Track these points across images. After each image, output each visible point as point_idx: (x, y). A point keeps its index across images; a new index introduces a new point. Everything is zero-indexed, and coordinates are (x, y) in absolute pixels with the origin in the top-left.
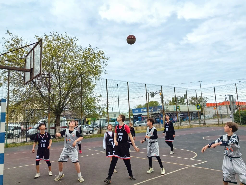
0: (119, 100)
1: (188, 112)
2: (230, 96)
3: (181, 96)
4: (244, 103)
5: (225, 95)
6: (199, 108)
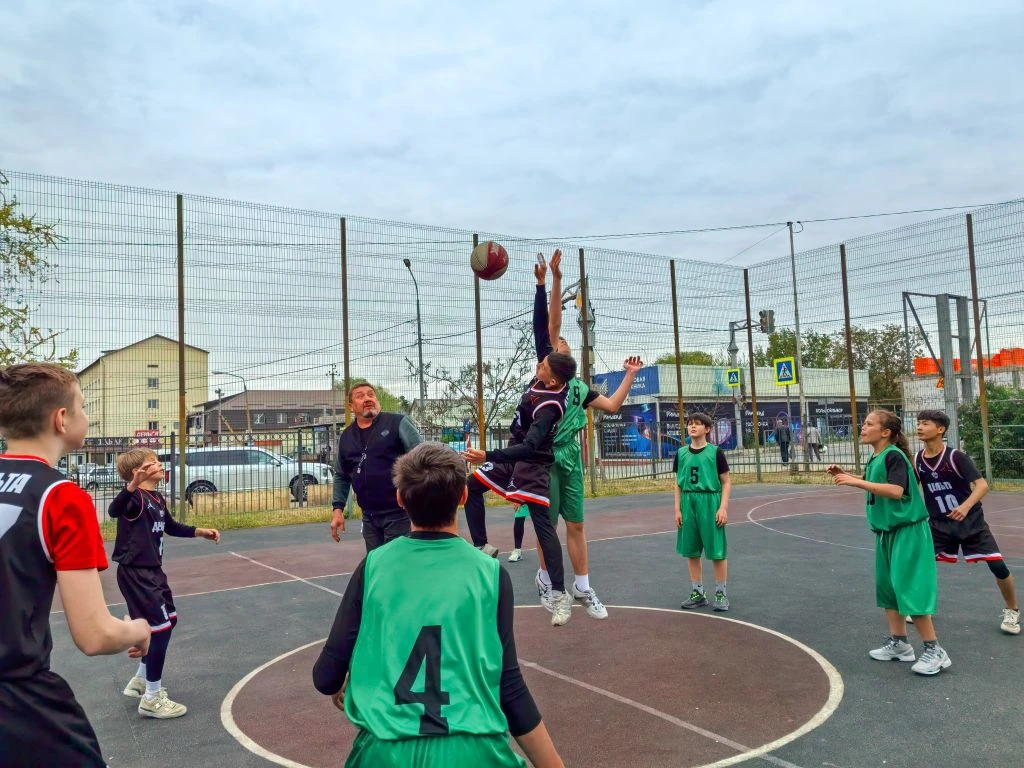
0: (420, 339)
2: (942, 301)
5: (906, 295)
6: (791, 379)
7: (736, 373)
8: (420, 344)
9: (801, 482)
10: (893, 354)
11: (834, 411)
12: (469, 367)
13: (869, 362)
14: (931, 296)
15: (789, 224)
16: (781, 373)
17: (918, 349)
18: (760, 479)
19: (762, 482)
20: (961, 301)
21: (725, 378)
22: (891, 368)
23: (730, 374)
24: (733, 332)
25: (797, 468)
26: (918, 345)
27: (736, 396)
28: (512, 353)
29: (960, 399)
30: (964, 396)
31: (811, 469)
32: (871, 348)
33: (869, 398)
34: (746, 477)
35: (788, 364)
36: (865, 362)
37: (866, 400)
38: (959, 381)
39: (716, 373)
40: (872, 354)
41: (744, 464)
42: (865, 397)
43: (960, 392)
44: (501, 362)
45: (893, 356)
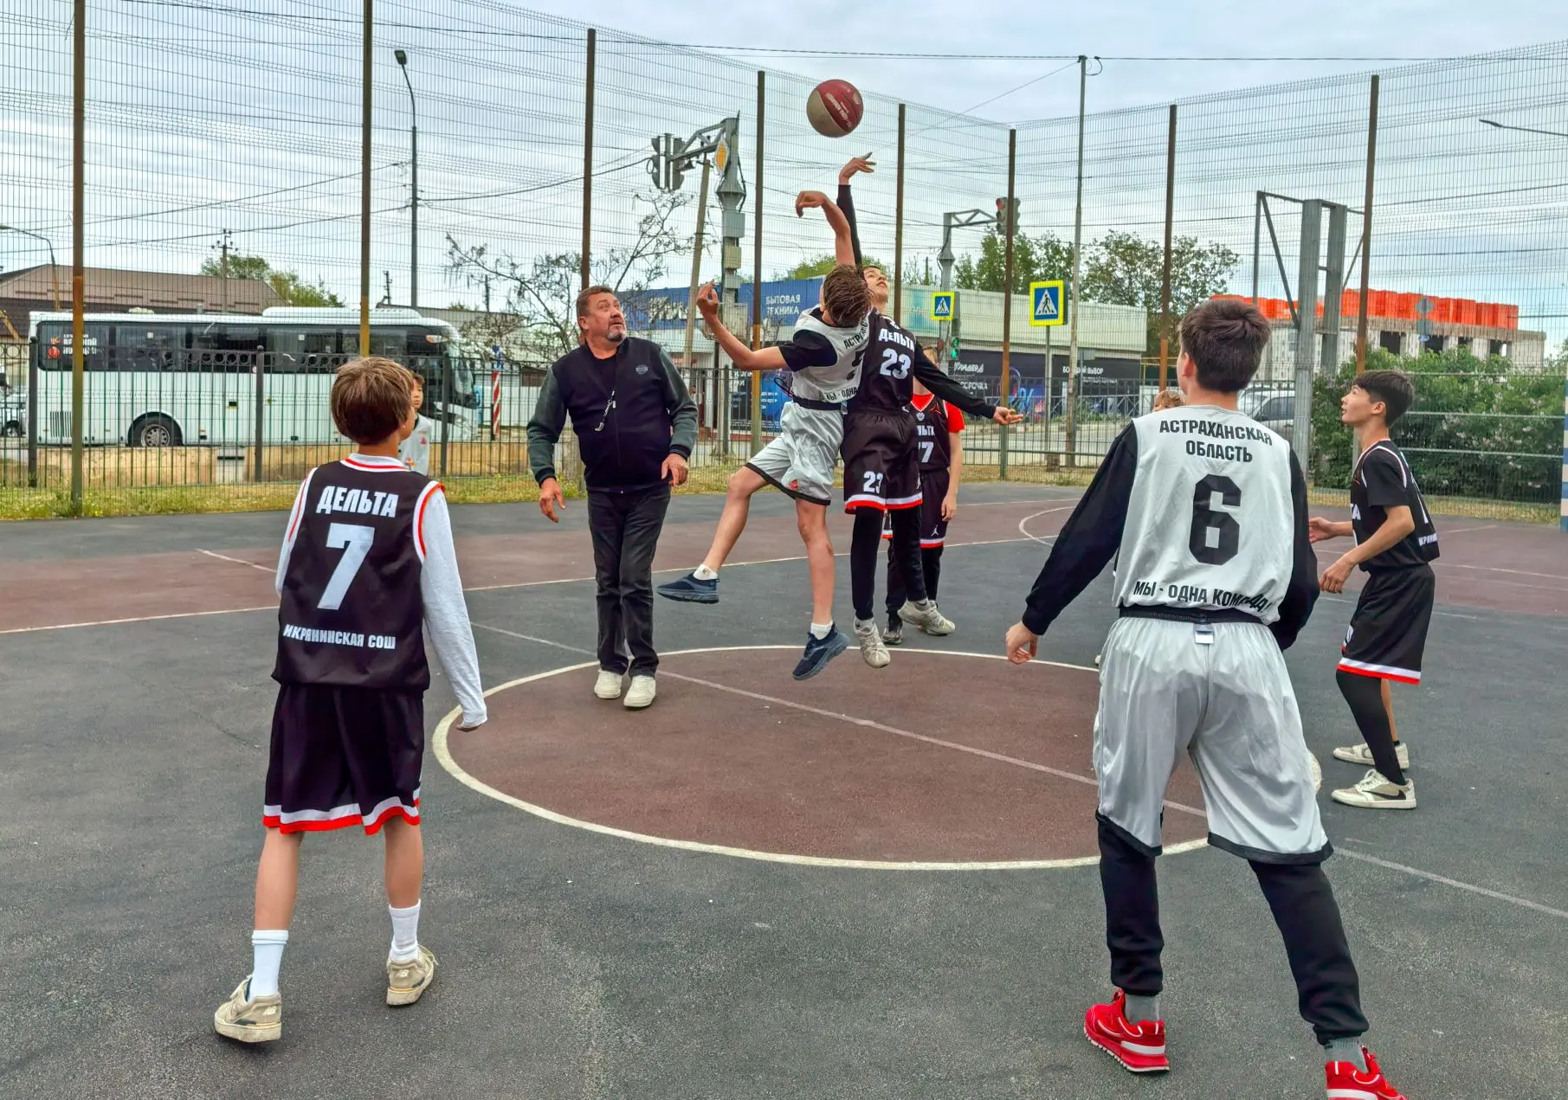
0: (415, 198)
1: (1001, 349)
2: (1311, 209)
3: (977, 212)
4: (1502, 317)
5: (1262, 196)
6: (1055, 317)
7: (948, 299)
8: (414, 206)
9: (1068, 483)
10: (1180, 284)
11: (1090, 371)
12: (548, 258)
13: (1142, 295)
14: (1295, 201)
15: (1082, 59)
16: (1040, 307)
17: (1218, 278)
18: (1003, 475)
19: (1007, 480)
20: (1338, 212)
21: (930, 304)
22: (1175, 308)
23: (938, 299)
24: (948, 228)
25: (1057, 461)
26: (1220, 272)
27: (944, 337)
28: (632, 241)
29: (1316, 370)
30: (1324, 363)
31: (1077, 463)
32: (1148, 272)
33: (1144, 354)
34: (982, 472)
35: (1053, 292)
36: (1136, 294)
37: (1138, 357)
38: (1318, 338)
39: (916, 297)
40: (1148, 282)
41: (974, 450)
42: (1138, 352)
43: (1317, 358)
44: (617, 255)
45: (1177, 289)
